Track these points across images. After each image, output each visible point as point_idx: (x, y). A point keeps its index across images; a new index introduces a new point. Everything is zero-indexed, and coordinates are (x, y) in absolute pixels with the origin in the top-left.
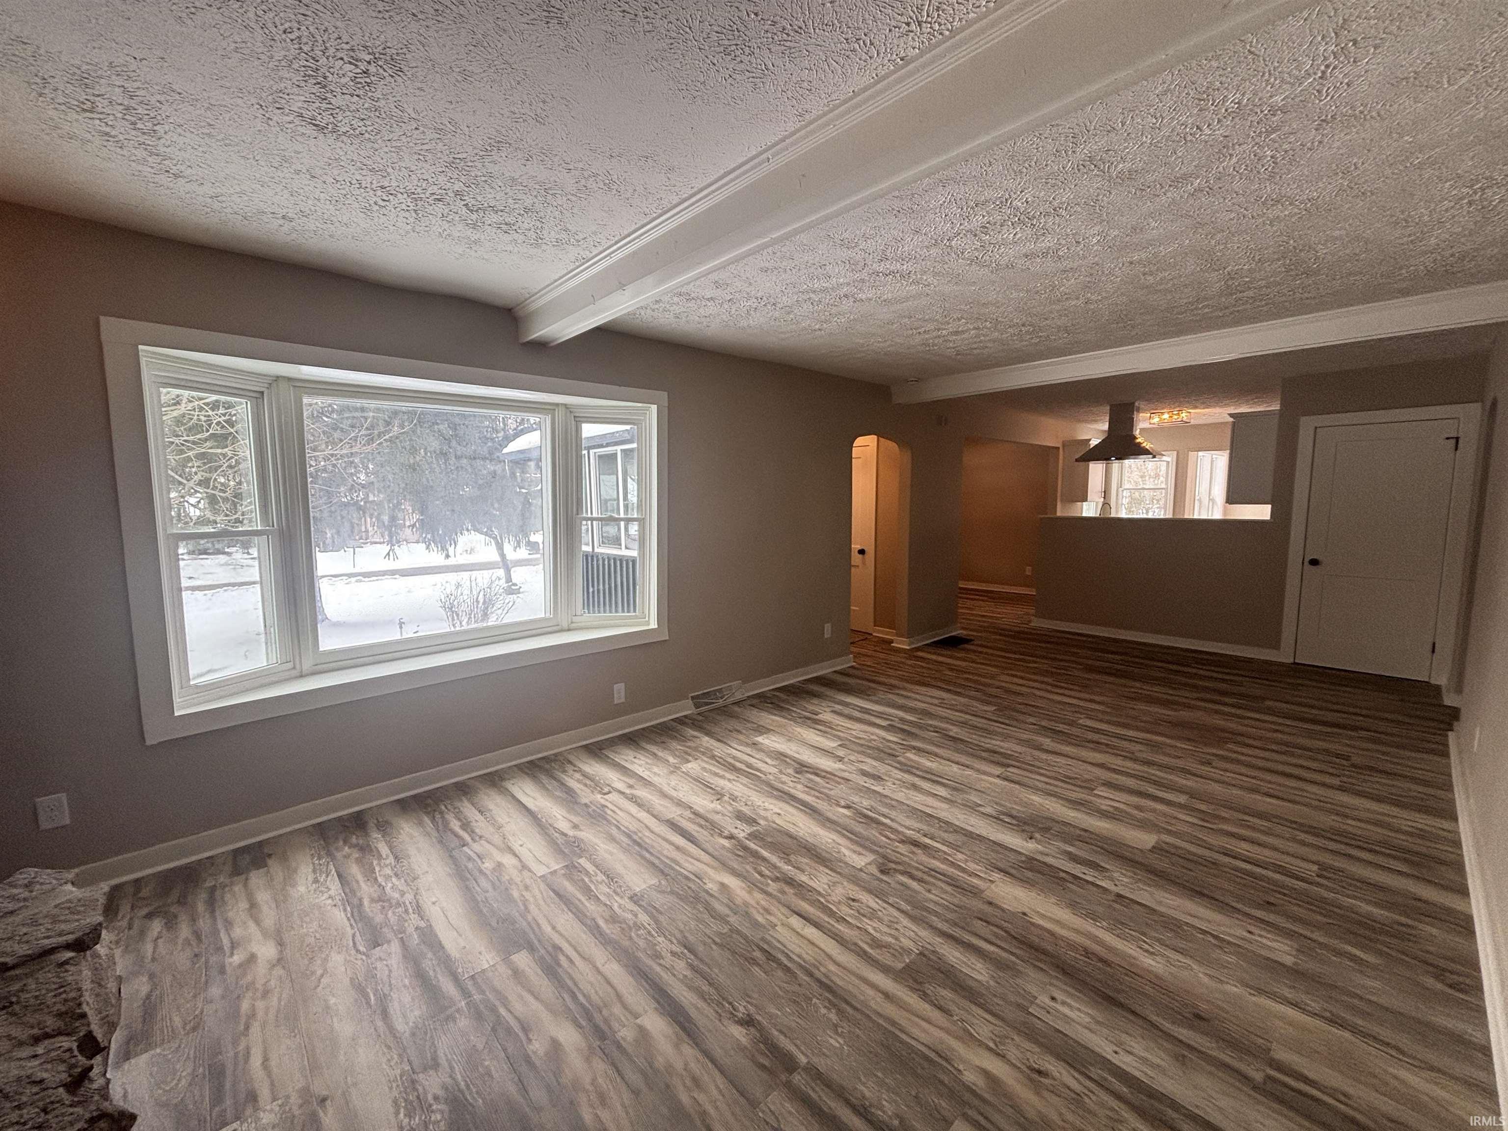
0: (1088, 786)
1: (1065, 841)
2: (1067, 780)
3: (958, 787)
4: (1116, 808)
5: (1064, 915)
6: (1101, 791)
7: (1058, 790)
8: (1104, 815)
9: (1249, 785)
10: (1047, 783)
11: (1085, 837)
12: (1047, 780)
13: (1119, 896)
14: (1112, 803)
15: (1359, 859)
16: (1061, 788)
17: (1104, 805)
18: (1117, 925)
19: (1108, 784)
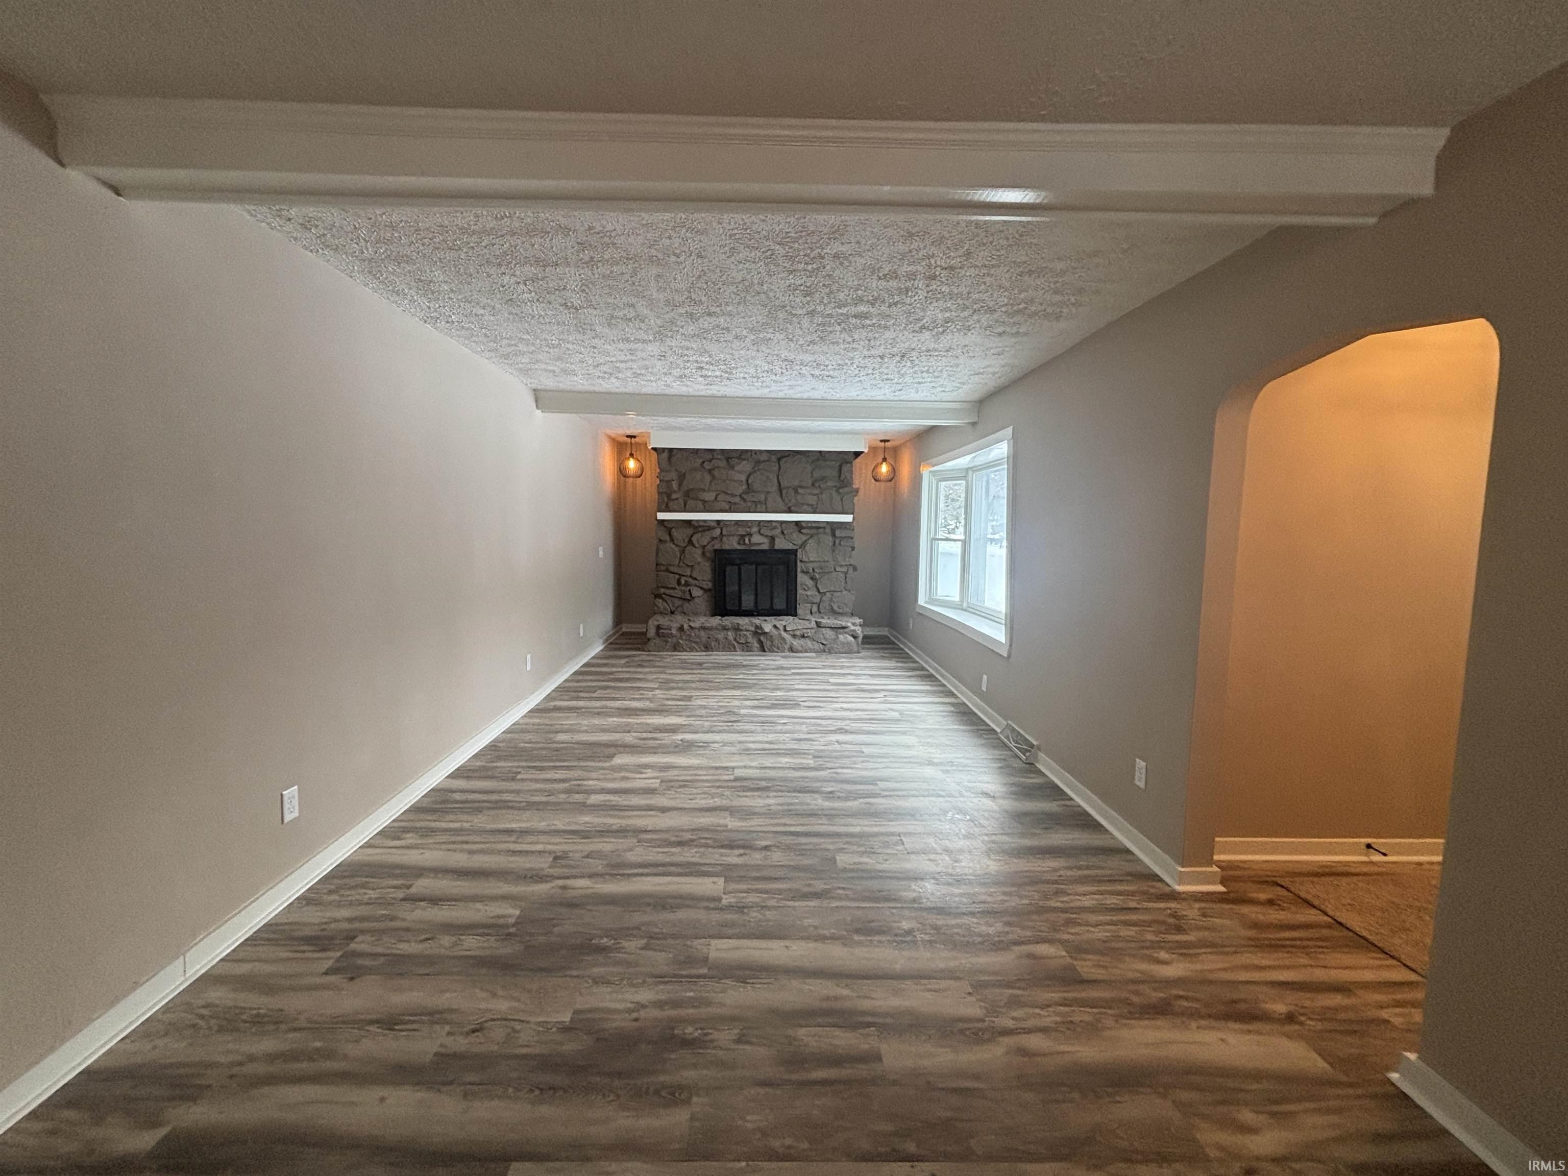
0: (669, 785)
1: (664, 745)
2: (685, 784)
3: (747, 752)
4: (641, 773)
5: (649, 721)
6: (655, 784)
7: (685, 772)
8: (647, 766)
9: (531, 838)
10: (696, 775)
11: (654, 750)
12: (698, 778)
13: (629, 732)
14: (644, 776)
15: (480, 792)
16: (685, 776)
17: (650, 773)
18: (628, 724)
19: (651, 791)
